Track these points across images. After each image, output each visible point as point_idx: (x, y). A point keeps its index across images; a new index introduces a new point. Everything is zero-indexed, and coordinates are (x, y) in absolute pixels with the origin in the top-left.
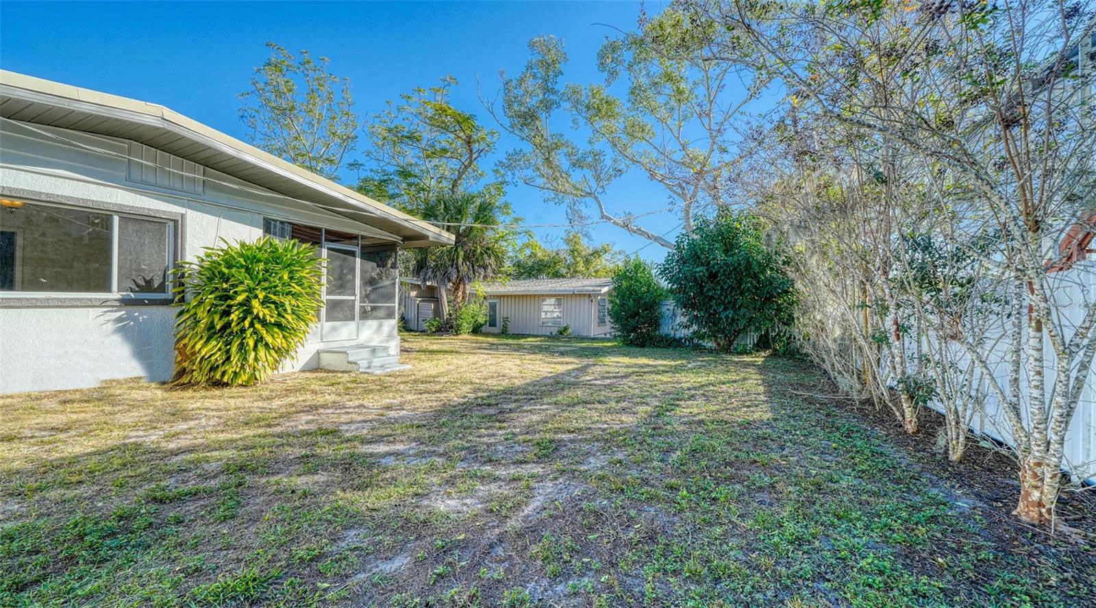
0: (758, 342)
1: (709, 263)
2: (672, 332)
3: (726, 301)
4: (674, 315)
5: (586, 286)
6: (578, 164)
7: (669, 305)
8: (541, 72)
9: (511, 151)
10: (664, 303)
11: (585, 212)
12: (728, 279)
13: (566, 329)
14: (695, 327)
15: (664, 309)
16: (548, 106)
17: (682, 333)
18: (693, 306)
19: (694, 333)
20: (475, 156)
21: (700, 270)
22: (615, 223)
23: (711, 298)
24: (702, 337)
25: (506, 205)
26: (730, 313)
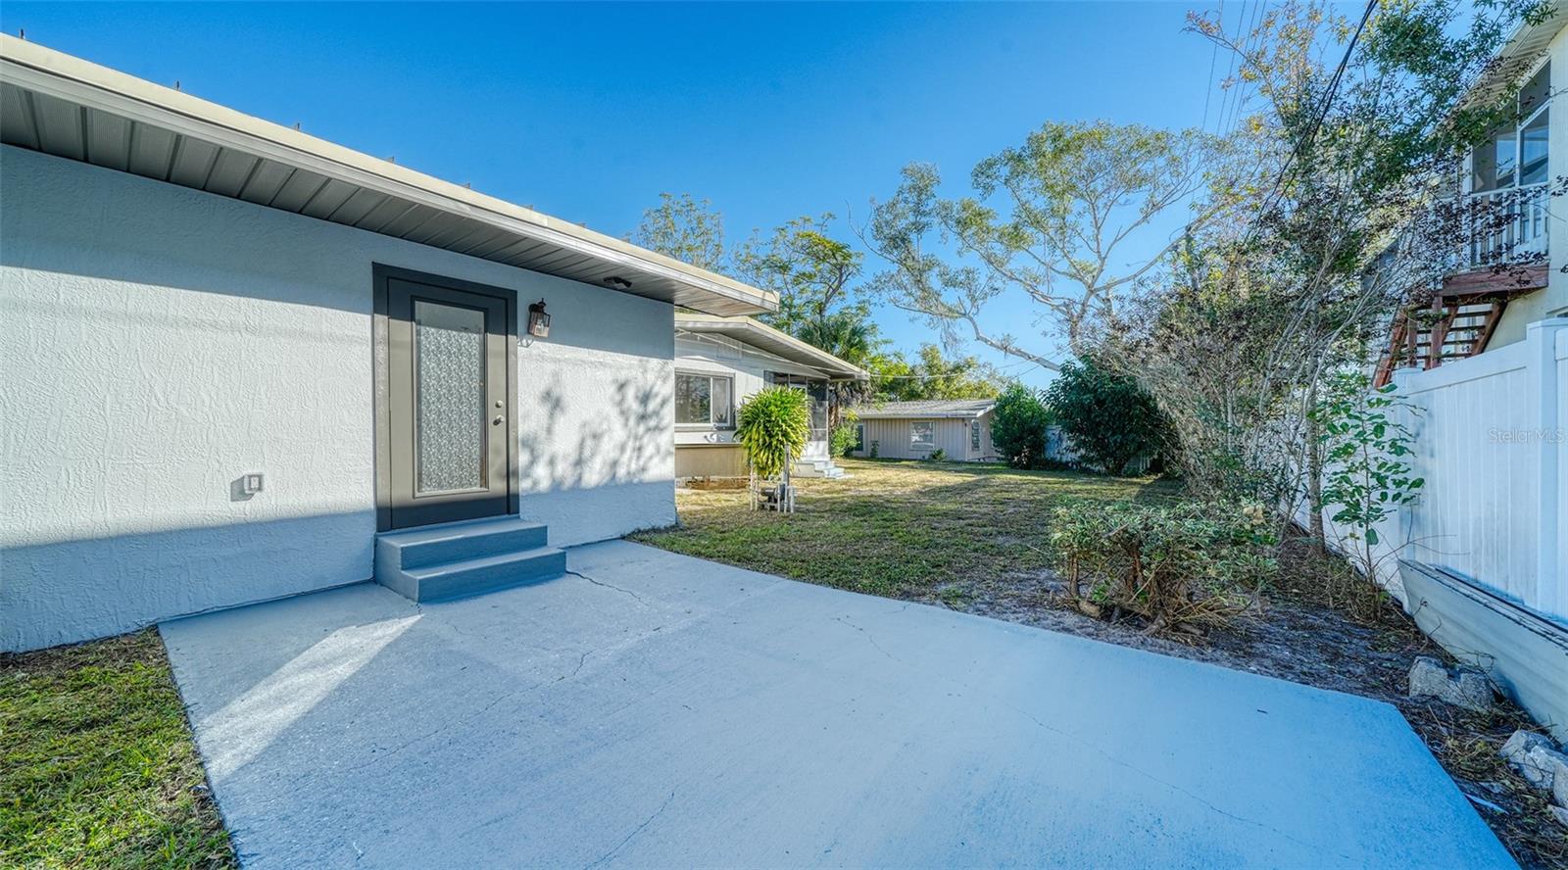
0: (1151, 466)
1: (1097, 390)
2: (1058, 456)
3: (1115, 427)
4: (1060, 439)
5: (959, 409)
6: (950, 283)
7: (1054, 430)
8: (913, 198)
9: (879, 274)
10: (1049, 427)
11: (960, 335)
12: (1117, 405)
13: (939, 452)
14: (1083, 451)
15: (1049, 434)
16: (919, 228)
17: (1069, 457)
18: (1081, 431)
19: (1082, 457)
20: (844, 278)
21: (1087, 398)
22: (992, 344)
23: (1099, 424)
24: (1090, 461)
25: (874, 327)
26: (1118, 438)
